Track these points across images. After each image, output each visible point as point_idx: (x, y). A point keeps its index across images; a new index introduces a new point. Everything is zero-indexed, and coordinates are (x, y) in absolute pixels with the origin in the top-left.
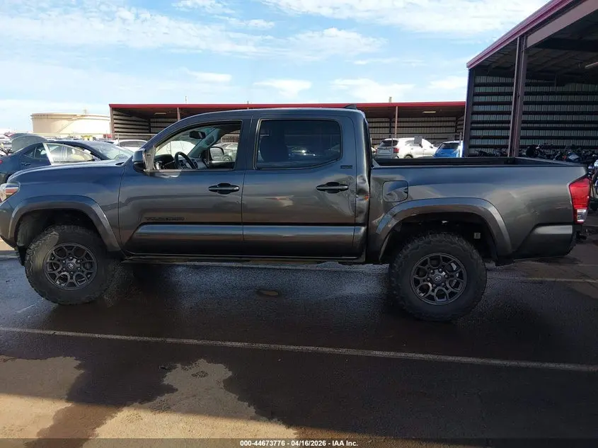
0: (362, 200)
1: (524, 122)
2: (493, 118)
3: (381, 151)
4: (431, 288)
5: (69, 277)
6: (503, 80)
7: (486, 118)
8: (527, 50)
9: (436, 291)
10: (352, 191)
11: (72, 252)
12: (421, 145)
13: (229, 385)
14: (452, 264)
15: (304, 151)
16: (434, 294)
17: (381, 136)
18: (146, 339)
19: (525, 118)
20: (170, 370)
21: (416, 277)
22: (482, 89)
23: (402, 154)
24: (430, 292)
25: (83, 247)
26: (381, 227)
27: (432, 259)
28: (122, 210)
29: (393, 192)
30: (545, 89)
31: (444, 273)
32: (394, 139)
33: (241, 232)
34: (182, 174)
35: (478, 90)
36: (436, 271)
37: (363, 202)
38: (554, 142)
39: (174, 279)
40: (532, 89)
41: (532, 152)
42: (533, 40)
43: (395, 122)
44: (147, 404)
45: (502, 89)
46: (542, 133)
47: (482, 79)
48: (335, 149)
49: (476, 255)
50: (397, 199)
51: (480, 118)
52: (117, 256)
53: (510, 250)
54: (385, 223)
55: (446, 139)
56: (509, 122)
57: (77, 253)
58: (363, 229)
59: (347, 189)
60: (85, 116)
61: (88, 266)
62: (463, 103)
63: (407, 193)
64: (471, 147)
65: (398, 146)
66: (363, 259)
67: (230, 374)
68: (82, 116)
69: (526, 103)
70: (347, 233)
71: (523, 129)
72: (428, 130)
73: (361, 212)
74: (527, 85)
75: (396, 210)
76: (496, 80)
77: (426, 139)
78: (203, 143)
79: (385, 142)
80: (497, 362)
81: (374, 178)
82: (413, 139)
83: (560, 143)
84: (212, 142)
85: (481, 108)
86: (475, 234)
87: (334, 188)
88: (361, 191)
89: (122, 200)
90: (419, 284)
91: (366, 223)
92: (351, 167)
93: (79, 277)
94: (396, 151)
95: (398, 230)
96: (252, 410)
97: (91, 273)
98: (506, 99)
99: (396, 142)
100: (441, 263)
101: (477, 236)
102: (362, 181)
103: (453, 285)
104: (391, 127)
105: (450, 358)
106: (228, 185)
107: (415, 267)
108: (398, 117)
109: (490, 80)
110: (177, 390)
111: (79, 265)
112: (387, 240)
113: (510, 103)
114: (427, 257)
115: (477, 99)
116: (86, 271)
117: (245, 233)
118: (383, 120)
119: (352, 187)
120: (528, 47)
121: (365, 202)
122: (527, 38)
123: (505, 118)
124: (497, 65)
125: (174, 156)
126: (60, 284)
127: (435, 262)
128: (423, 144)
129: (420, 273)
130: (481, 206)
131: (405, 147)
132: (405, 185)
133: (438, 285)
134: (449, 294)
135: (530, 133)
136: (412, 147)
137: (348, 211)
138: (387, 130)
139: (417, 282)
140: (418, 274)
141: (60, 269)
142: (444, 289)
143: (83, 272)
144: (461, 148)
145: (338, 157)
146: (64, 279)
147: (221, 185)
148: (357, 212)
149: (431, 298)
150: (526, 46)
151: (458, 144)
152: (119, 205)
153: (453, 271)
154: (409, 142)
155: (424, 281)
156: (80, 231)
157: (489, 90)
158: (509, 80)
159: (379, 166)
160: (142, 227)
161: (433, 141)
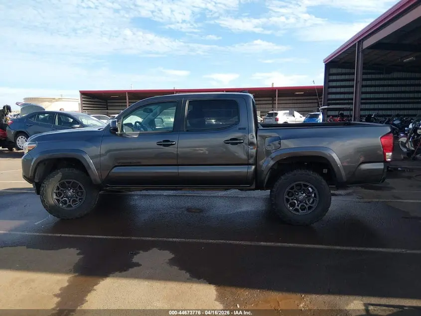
0: (252, 149)
1: (362, 99)
2: (342, 96)
3: (267, 120)
4: (297, 204)
5: (68, 201)
6: (347, 71)
7: (338, 96)
8: (363, 51)
9: (300, 206)
10: (246, 144)
11: (70, 185)
12: (294, 116)
13: (172, 262)
14: (310, 189)
15: (213, 121)
16: (299, 208)
17: (267, 110)
18: (118, 237)
19: (364, 96)
20: (135, 254)
21: (287, 197)
22: (334, 77)
23: (281, 122)
24: (296, 207)
25: (77, 182)
26: (264, 166)
27: (297, 185)
28: (102, 159)
29: (271, 144)
30: (377, 76)
31: (304, 195)
32: (275, 112)
33: (176, 171)
34: (140, 134)
35: (332, 78)
36: (300, 194)
37: (253, 151)
38: (384, 113)
39: (132, 203)
40: (369, 76)
41: (369, 119)
42: (367, 44)
43: (276, 100)
44: (124, 273)
45: (347, 77)
46: (376, 106)
47: (334, 71)
48: (235, 119)
49: (324, 182)
50: (273, 148)
51: (333, 96)
52: (99, 187)
53: (345, 179)
54: (267, 163)
55: (312, 111)
56: (352, 99)
57: (74, 186)
58: (253, 167)
59: (243, 142)
60: (61, 99)
61: (80, 194)
62: (322, 86)
63: (280, 144)
64: (328, 116)
65: (278, 117)
66: (253, 187)
67: (173, 256)
68: (60, 99)
69: (363, 86)
70: (243, 170)
71: (362, 103)
72: (299, 105)
73: (252, 157)
74: (364, 74)
75: (273, 155)
76: (344, 71)
77: (297, 112)
78: (150, 116)
79: (268, 114)
80: (338, 247)
81: (260, 136)
82: (288, 111)
83: (389, 113)
84: (155, 115)
85: (334, 90)
86: (324, 170)
87: (234, 141)
88: (251, 144)
89: (103, 152)
90: (289, 201)
91: (256, 163)
92: (245, 129)
93: (74, 201)
94: (277, 120)
95: (276, 167)
96: (188, 275)
97: (82, 198)
98: (350, 83)
99: (276, 114)
100: (302, 188)
101: (325, 171)
102: (252, 137)
103: (311, 202)
104: (273, 104)
105: (308, 246)
106: (168, 141)
107: (286, 191)
108: (278, 97)
109: (340, 70)
110: (141, 265)
111: (74, 194)
112: (268, 174)
113: (352, 86)
114: (294, 184)
115: (331, 84)
116: (79, 197)
117: (180, 171)
118: (268, 99)
119: (246, 141)
120: (364, 48)
121: (254, 151)
122: (362, 42)
123: (350, 96)
124: (343, 61)
125: (133, 124)
126: (62, 206)
127: (299, 187)
128: (295, 115)
129: (290, 195)
130: (327, 152)
131: (283, 117)
132: (279, 139)
133: (301, 202)
134: (308, 208)
135: (367, 106)
136: (288, 117)
137: (244, 157)
138: (271, 106)
139: (288, 200)
140: (288, 195)
141: (62, 196)
142: (305, 205)
143: (77, 198)
144: (321, 117)
145: (237, 123)
146: (65, 203)
147: (164, 141)
148: (249, 156)
149: (297, 210)
150: (362, 48)
151: (319, 115)
152: (100, 155)
153: (309, 192)
154: (285, 113)
155: (292, 199)
156: (75, 171)
157: (339, 77)
158: (352, 71)
159: (262, 128)
160: (114, 169)
161: (302, 112)
